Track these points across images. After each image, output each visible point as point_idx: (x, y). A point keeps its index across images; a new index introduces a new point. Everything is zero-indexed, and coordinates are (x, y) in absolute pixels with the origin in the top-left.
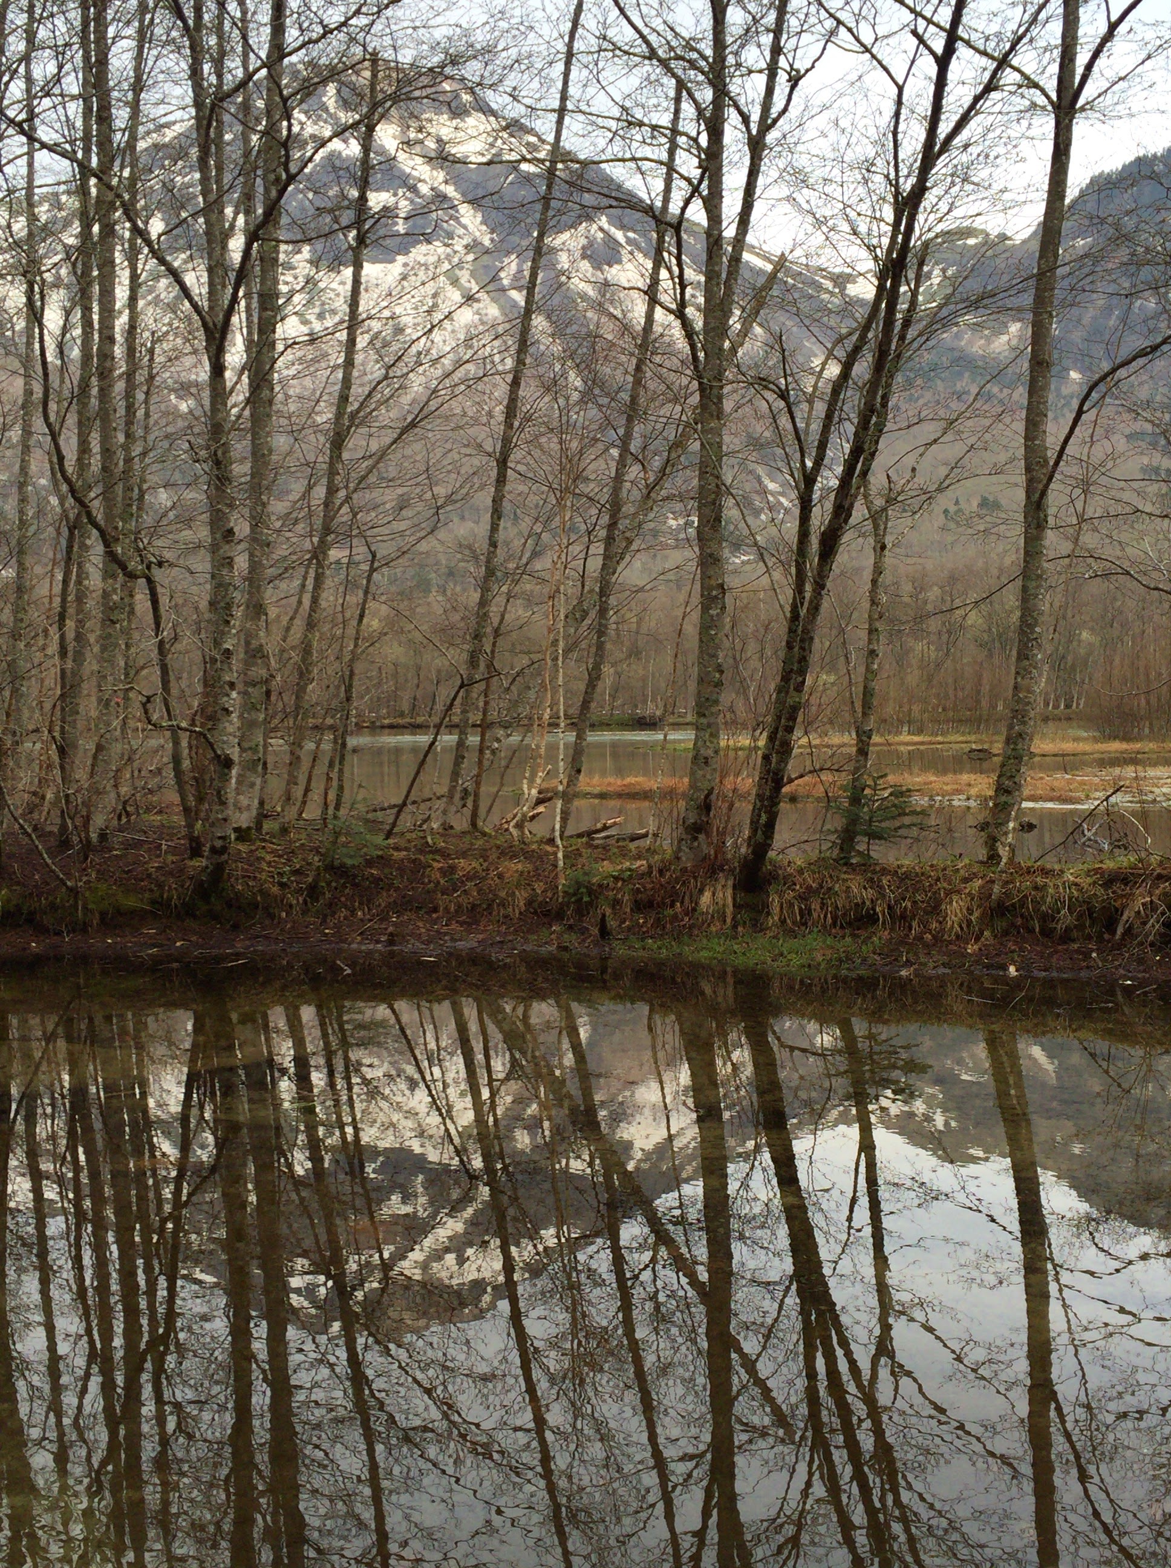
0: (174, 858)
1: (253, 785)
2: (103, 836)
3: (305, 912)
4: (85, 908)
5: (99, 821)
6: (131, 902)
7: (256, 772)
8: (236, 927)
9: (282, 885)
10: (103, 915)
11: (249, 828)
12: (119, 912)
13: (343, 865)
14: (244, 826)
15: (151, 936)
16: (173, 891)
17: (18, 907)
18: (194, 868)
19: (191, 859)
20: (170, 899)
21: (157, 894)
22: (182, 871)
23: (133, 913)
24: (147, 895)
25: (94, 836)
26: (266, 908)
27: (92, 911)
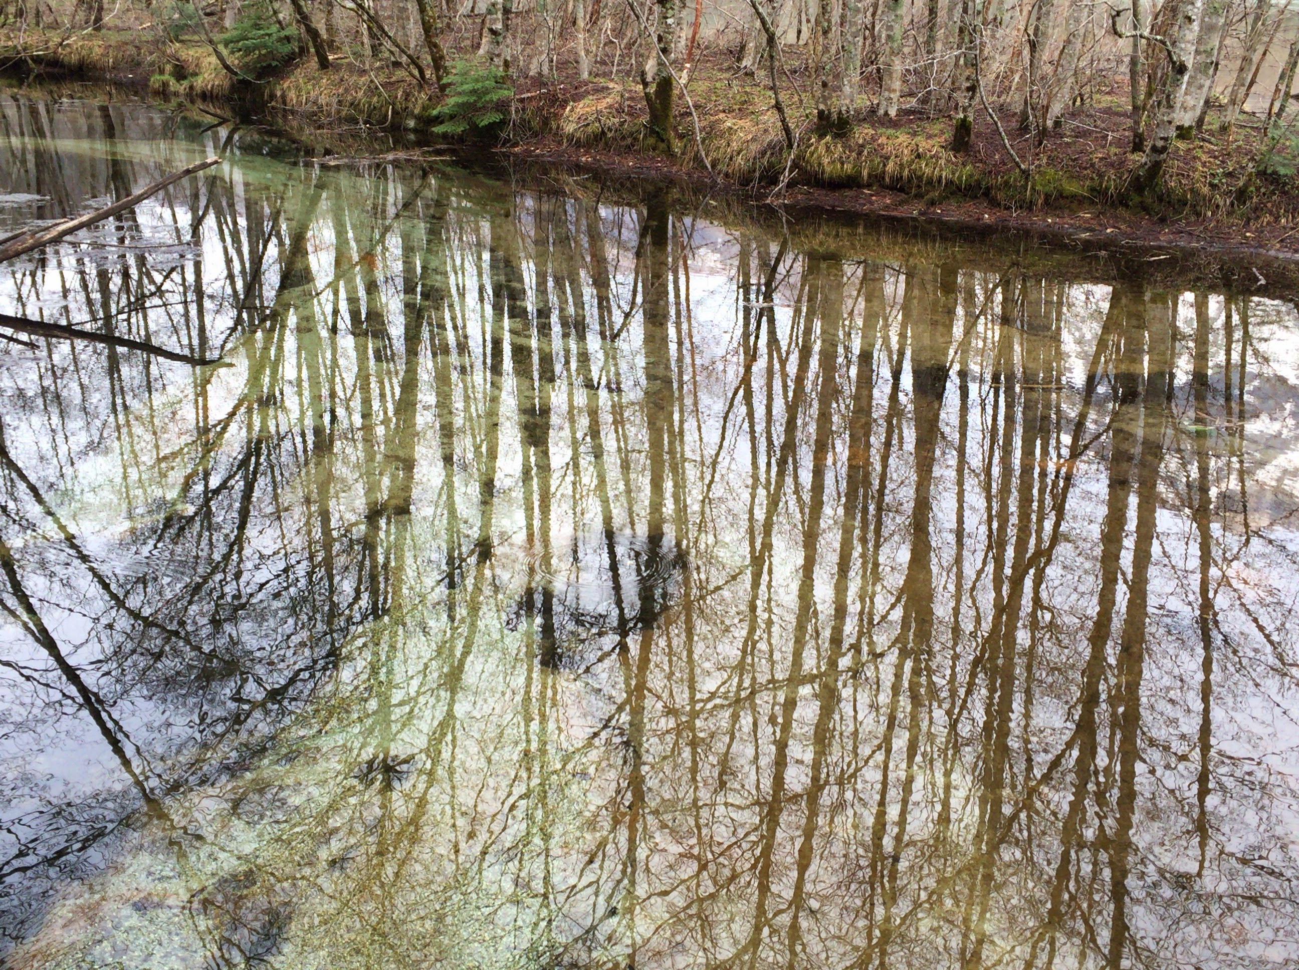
0: (1117, 151)
1: (1201, 87)
2: (1057, 124)
3: (1229, 214)
4: (1033, 189)
5: (1056, 109)
6: (1072, 188)
7: (1206, 74)
8: (1163, 220)
9: (1213, 186)
10: (1047, 196)
11: (1190, 127)
12: (1061, 195)
13: (1275, 172)
14: (1187, 125)
15: (1087, 221)
16: (1112, 181)
17: (978, 182)
18: (1135, 162)
19: (1133, 152)
20: (1107, 188)
21: (1097, 182)
22: (1122, 163)
23: (1074, 197)
24: (1088, 183)
25: (1050, 123)
26: (1193, 206)
27: (1038, 193)
